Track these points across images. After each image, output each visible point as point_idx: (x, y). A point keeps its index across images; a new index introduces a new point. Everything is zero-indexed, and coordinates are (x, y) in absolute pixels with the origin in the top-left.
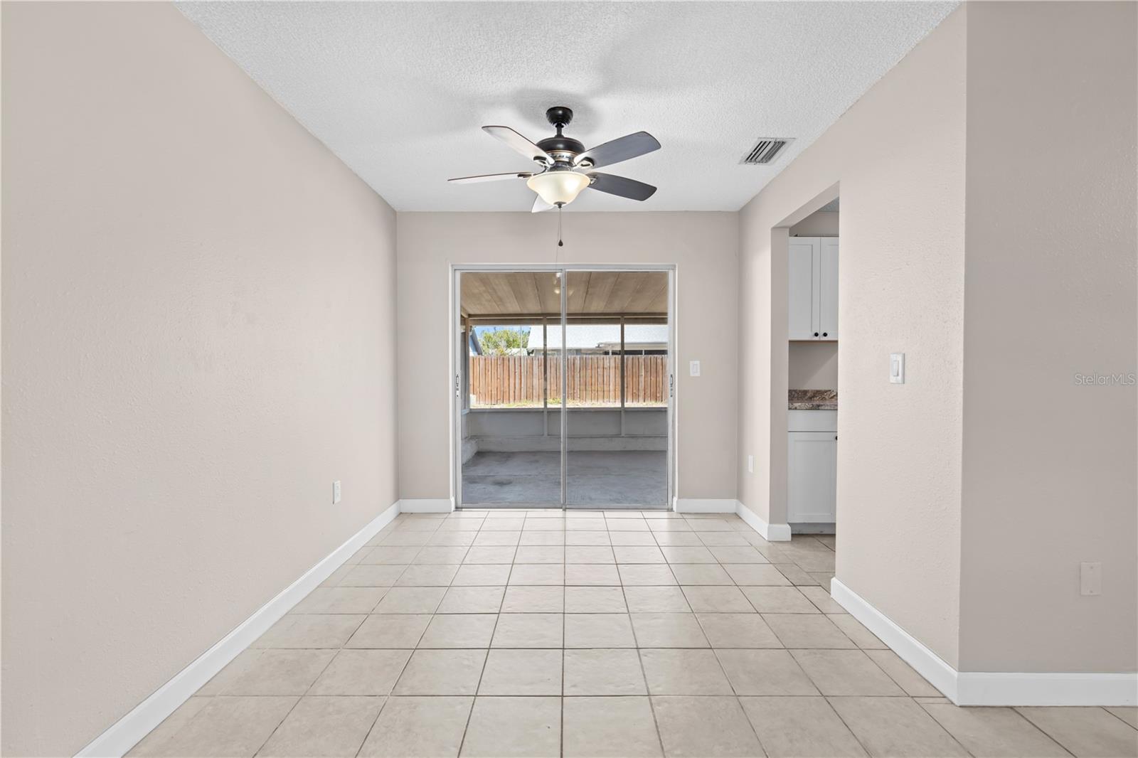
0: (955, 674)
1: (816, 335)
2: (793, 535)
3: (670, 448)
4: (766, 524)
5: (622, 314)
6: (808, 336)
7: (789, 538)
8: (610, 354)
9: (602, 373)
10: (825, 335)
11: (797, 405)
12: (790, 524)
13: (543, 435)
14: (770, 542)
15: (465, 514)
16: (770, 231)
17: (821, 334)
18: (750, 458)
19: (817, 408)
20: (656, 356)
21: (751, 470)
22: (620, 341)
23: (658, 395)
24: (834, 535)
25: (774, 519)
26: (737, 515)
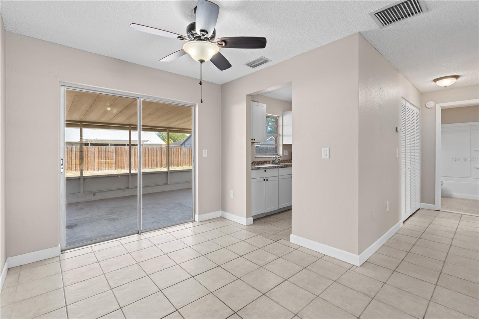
4: (245, 219)
5: (130, 125)
7: (252, 222)
10: (254, 140)
12: (252, 216)
13: (80, 192)
14: (247, 226)
15: (69, 254)
16: (245, 96)
18: (232, 192)
21: (231, 196)
22: (128, 139)
25: (247, 217)
26: (222, 218)
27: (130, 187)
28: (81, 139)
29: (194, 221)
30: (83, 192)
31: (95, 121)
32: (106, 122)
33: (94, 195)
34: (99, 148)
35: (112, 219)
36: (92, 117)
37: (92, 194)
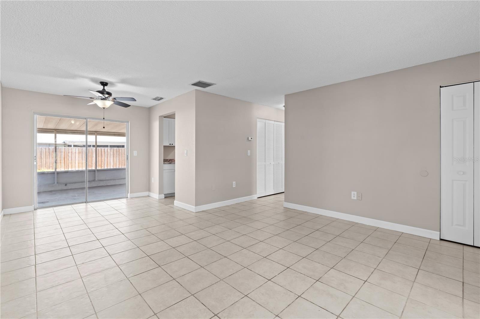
0: (194, 207)
1: (170, 144)
2: (165, 197)
3: (127, 178)
4: (158, 195)
5: (96, 132)
6: (168, 145)
7: (164, 198)
8: (72, 146)
9: (71, 156)
11: (165, 163)
12: (164, 194)
13: (54, 183)
14: (159, 199)
16: (158, 117)
17: (171, 144)
18: (153, 178)
19: (170, 163)
20: (101, 148)
21: (153, 182)
23: (102, 165)
24: (175, 196)
25: (160, 193)
26: (149, 196)
27: (96, 180)
28: (56, 142)
29: (128, 198)
30: (57, 183)
31: (67, 129)
32: (76, 130)
33: (66, 185)
34: (80, 149)
35: (74, 199)
36: (63, 126)
37: (64, 185)
